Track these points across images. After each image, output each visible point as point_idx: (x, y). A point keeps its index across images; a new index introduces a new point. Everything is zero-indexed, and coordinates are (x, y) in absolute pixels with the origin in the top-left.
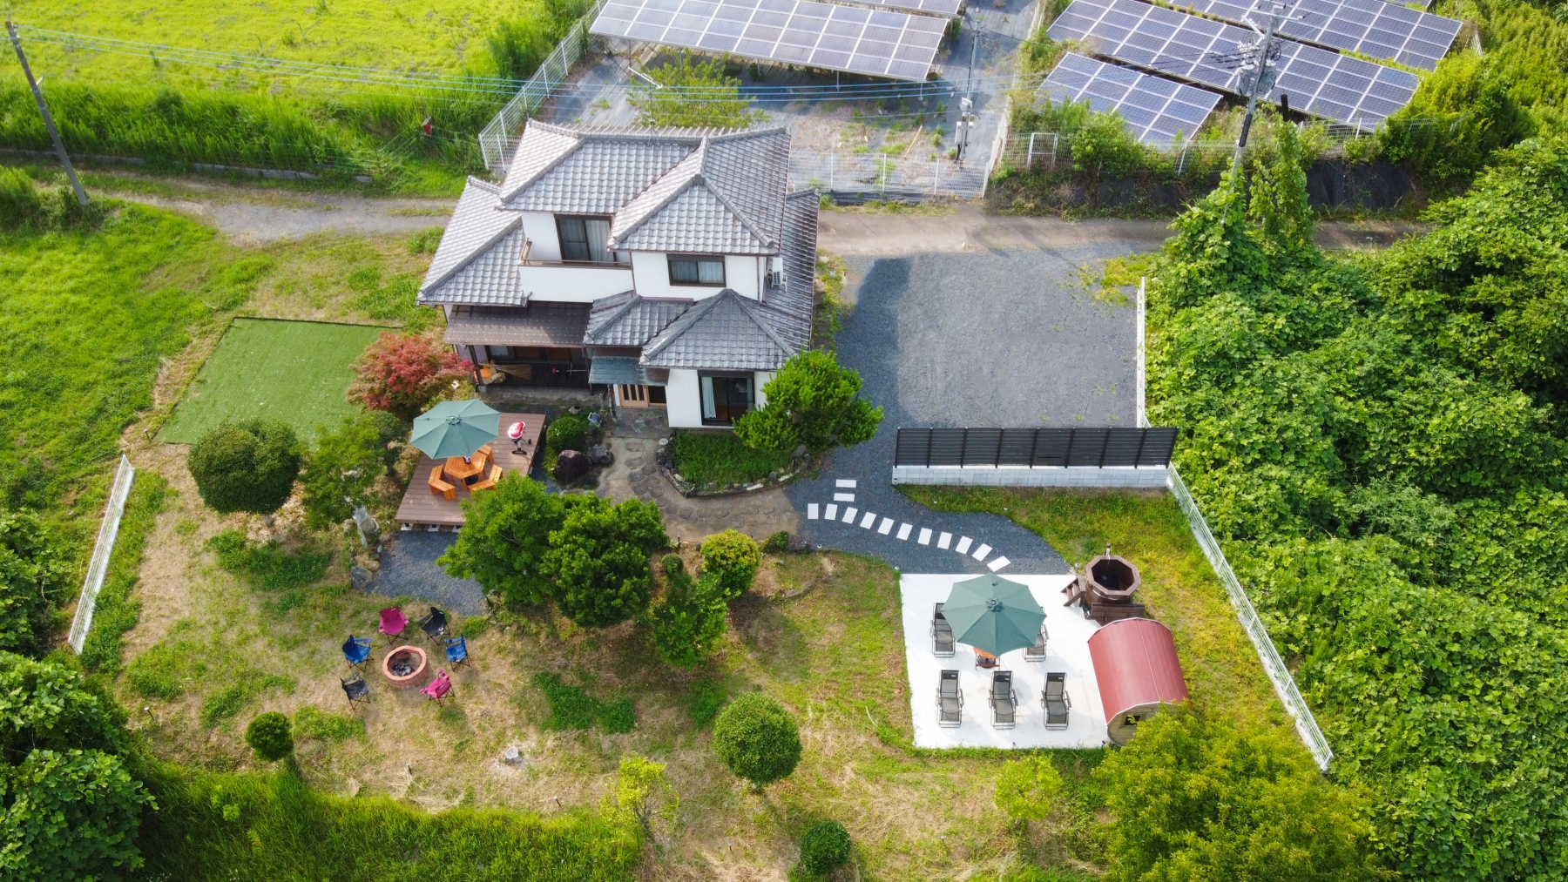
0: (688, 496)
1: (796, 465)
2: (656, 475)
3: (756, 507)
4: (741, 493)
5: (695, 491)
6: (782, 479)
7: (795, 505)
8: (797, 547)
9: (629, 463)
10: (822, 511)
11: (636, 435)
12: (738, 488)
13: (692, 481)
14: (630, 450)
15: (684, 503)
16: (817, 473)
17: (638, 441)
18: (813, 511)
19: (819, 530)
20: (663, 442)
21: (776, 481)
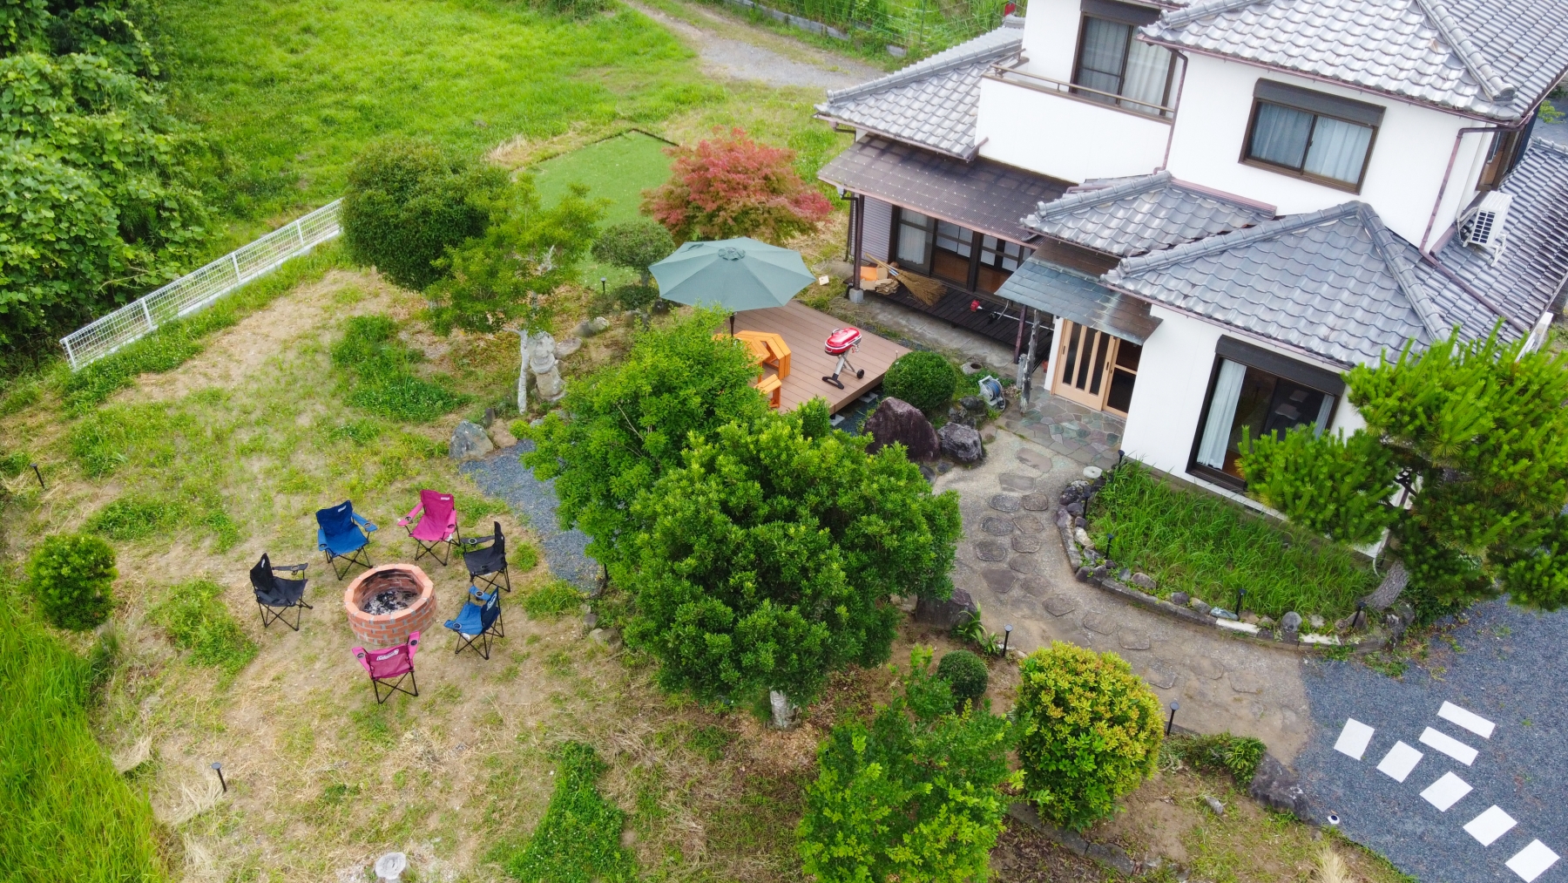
0: (1082, 577)
1: (1357, 625)
2: (1044, 517)
3: (1221, 669)
4: (1200, 622)
5: (1101, 574)
6: (1308, 639)
7: (1315, 706)
8: (1275, 791)
9: (1006, 480)
10: (1379, 748)
11: (1049, 442)
12: (1197, 610)
13: (1105, 553)
14: (1022, 460)
15: (1065, 585)
16: (1402, 667)
17: (1047, 453)
18: (1354, 739)
19: (1349, 785)
20: (1093, 472)
21: (1292, 638)
